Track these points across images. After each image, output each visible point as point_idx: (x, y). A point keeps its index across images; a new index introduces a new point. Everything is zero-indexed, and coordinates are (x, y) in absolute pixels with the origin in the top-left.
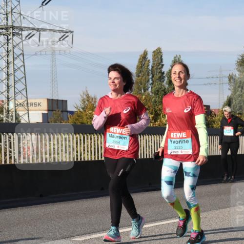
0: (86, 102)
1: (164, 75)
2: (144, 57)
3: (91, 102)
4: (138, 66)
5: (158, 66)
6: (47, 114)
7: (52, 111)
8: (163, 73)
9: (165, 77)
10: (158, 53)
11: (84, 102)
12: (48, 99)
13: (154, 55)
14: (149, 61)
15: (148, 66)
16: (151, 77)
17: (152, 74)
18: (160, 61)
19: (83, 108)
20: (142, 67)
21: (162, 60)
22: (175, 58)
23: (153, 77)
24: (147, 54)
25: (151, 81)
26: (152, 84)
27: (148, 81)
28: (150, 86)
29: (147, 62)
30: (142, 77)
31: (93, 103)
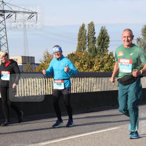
0: (47, 57)
1: (96, 39)
2: (83, 28)
3: (50, 58)
4: (79, 34)
5: (92, 33)
6: (22, 66)
7: (25, 63)
8: (95, 38)
9: (96, 40)
10: (91, 25)
11: (46, 57)
12: (22, 56)
13: (89, 27)
14: (86, 30)
15: (86, 33)
16: (87, 41)
17: (88, 39)
18: (93, 30)
19: (45, 62)
20: (81, 34)
21: (94, 29)
22: (102, 28)
23: (89, 40)
24: (84, 26)
25: (87, 44)
26: (88, 45)
27: (86, 43)
28: (87, 46)
29: (85, 31)
30: (82, 41)
31: (51, 58)
